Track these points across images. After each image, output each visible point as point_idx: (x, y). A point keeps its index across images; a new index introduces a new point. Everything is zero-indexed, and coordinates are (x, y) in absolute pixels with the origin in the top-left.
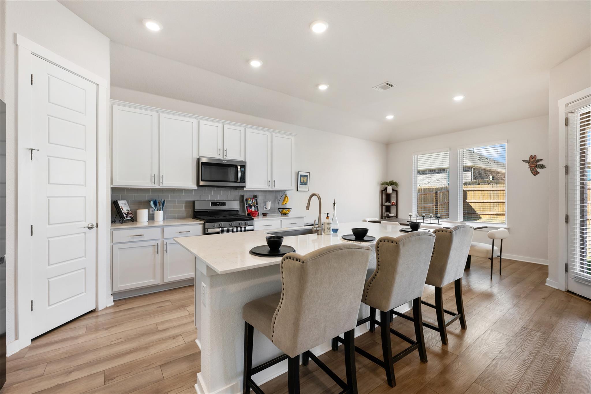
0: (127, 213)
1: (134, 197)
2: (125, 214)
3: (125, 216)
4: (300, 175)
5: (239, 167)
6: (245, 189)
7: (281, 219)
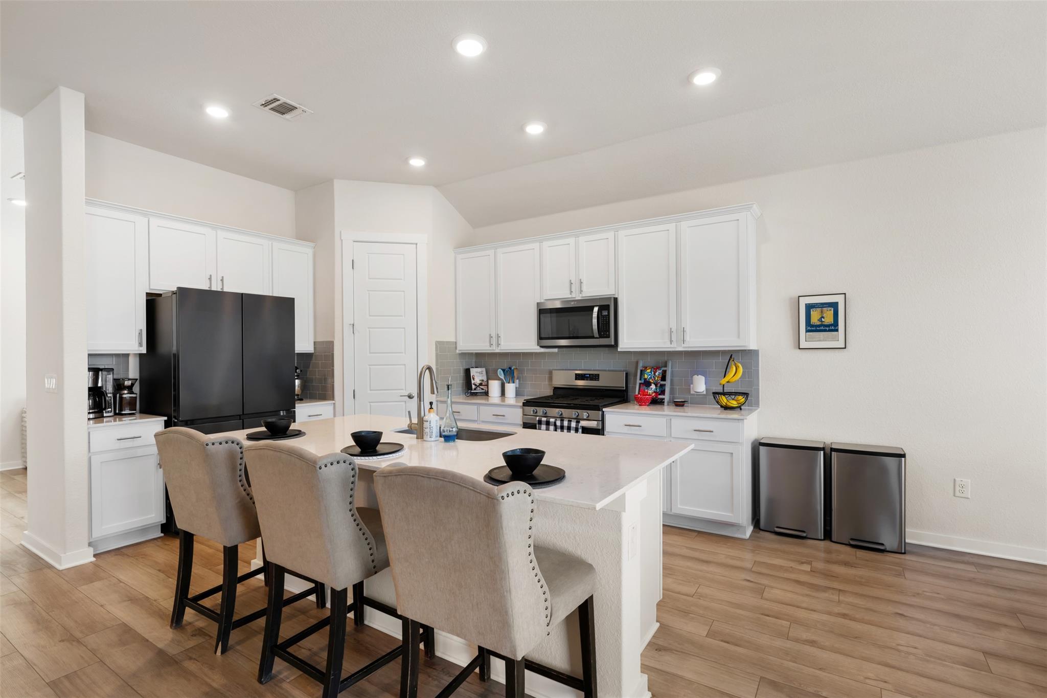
0: (478, 385)
2: (475, 385)
4: (806, 304)
5: (596, 309)
6: (619, 350)
7: (671, 417)
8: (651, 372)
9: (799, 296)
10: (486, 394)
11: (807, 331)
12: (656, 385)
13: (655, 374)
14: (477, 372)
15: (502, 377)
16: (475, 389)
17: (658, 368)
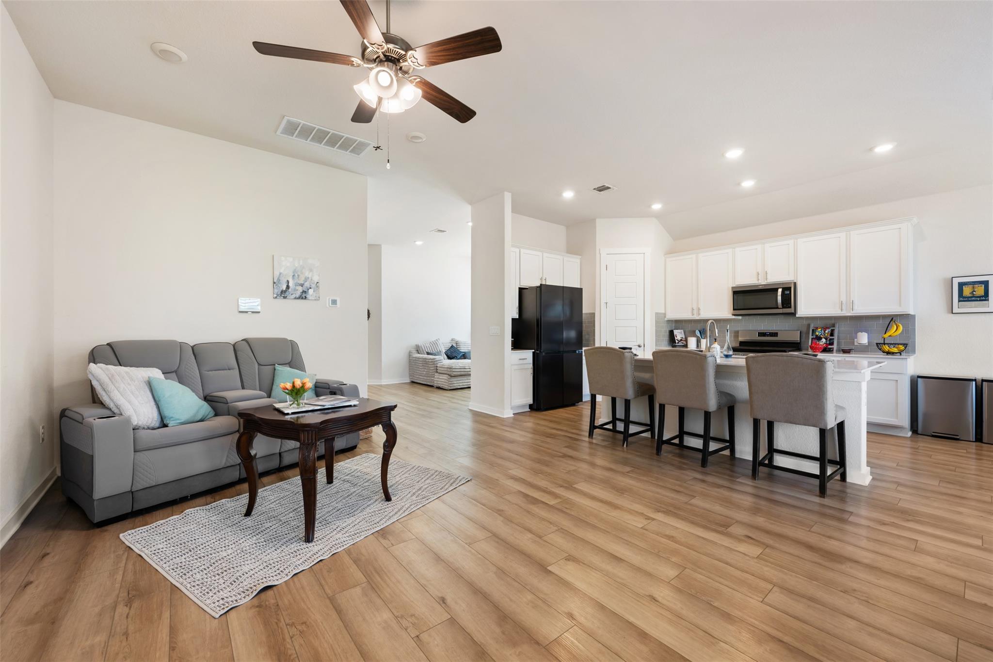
2: (678, 340)
4: (959, 283)
5: (780, 290)
6: (797, 316)
8: (821, 331)
9: (952, 278)
10: (686, 346)
11: (959, 301)
12: (826, 339)
13: (824, 332)
14: (678, 332)
15: (699, 335)
16: (678, 343)
17: (828, 328)
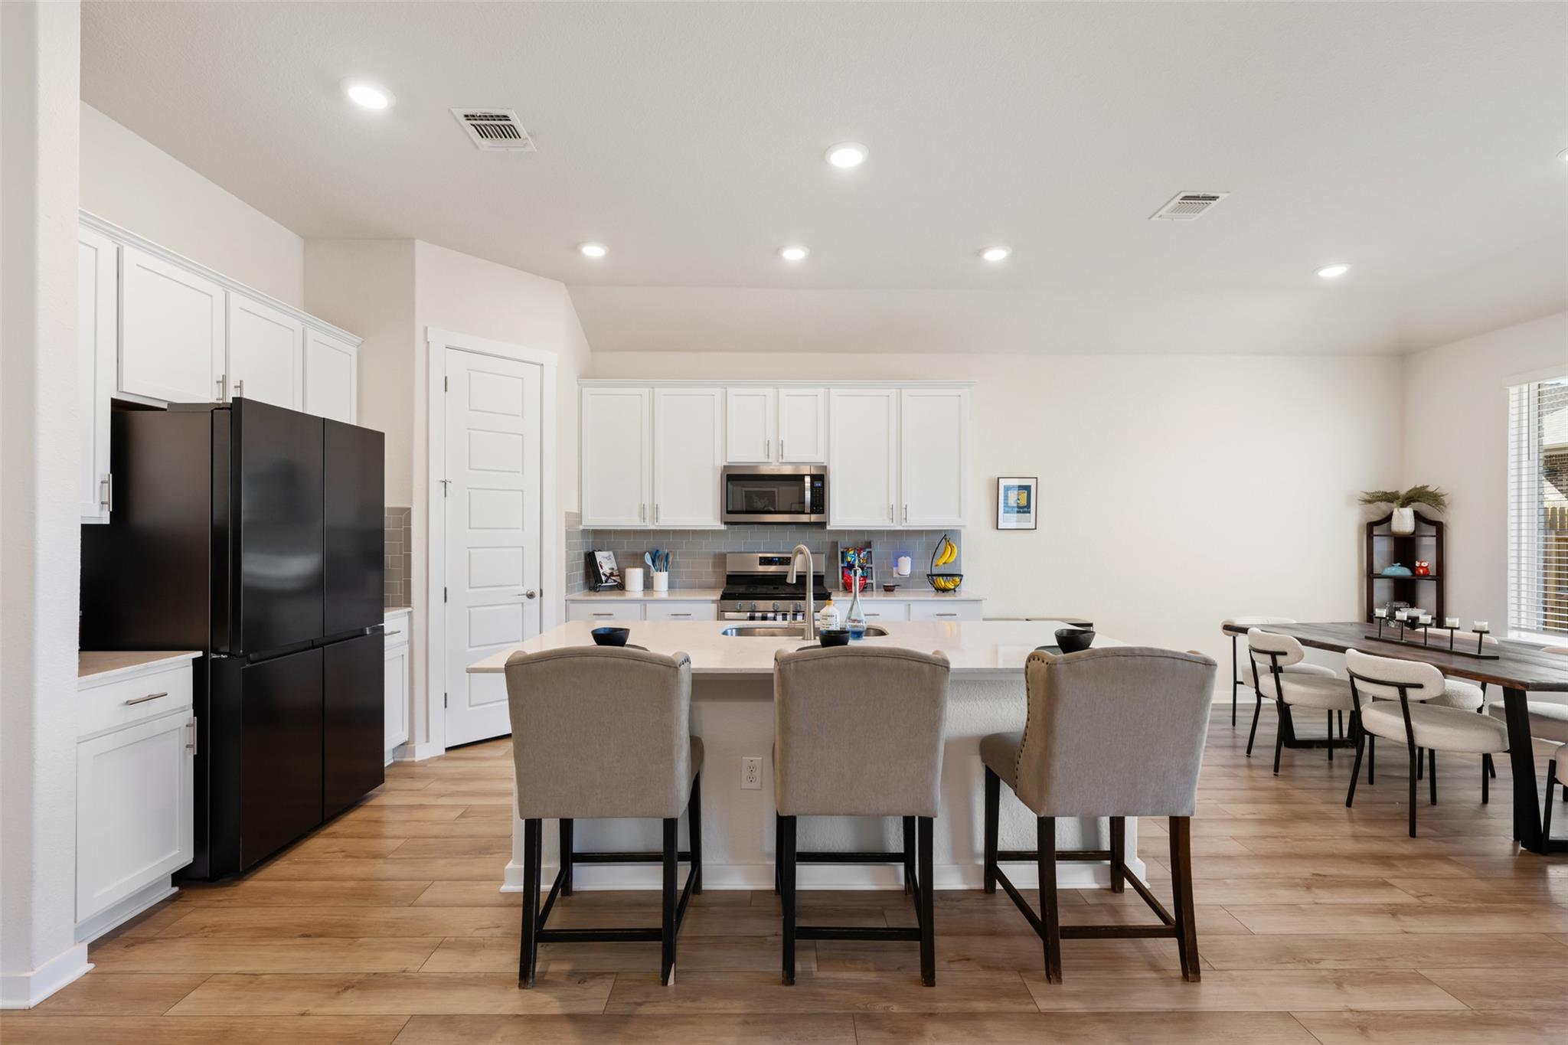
0: (608, 575)
1: (627, 546)
2: (605, 575)
3: (604, 578)
4: (1006, 486)
5: (808, 479)
6: (828, 528)
7: (910, 603)
8: (854, 554)
10: (621, 587)
11: (1006, 512)
12: (862, 569)
13: (859, 556)
14: (603, 557)
15: (649, 562)
16: (606, 582)
17: (862, 549)
